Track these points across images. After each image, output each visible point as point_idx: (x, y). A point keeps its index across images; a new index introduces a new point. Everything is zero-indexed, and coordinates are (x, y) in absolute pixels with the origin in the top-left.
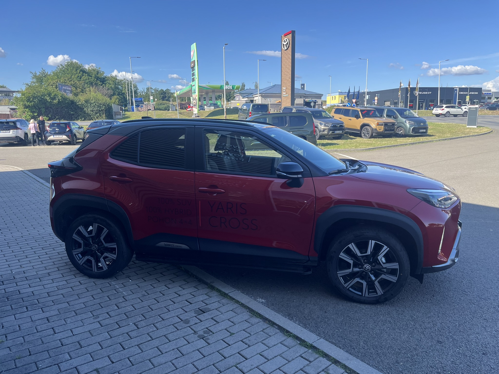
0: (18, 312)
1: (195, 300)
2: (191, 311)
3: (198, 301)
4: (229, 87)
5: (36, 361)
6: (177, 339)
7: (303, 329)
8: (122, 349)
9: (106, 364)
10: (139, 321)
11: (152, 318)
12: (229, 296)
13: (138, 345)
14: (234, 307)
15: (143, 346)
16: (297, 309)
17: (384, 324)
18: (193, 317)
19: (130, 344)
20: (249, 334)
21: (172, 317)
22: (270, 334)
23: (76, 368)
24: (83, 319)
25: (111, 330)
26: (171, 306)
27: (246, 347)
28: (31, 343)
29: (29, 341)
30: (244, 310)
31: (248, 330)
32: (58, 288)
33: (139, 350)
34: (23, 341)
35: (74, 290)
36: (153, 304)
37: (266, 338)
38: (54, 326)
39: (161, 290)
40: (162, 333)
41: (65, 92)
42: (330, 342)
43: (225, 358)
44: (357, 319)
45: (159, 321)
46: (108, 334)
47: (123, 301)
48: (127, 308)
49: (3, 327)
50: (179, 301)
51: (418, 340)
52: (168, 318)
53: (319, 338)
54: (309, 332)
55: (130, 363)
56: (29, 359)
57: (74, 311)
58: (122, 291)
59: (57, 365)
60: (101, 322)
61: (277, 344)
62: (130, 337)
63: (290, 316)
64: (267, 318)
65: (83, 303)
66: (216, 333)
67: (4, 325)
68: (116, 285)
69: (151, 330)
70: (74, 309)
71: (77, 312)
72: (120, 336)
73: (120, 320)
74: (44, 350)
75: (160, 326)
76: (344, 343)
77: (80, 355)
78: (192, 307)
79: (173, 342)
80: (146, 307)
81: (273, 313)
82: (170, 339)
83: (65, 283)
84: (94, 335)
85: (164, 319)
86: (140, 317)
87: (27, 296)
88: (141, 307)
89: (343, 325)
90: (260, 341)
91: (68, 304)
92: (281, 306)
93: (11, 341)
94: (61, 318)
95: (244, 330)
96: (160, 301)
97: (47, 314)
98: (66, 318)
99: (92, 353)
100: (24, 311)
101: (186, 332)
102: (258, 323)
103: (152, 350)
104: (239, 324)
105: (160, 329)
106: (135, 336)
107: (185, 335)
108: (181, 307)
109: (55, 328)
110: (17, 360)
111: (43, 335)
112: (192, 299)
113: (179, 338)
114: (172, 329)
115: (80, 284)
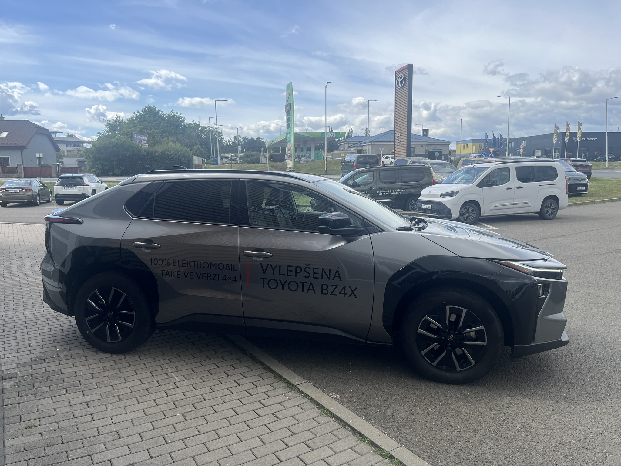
0: (56, 395)
1: (257, 391)
2: (250, 403)
3: (260, 393)
4: (332, 135)
5: (68, 450)
7: (381, 433)
8: (164, 442)
9: (144, 458)
10: (188, 412)
11: (203, 409)
12: (298, 388)
13: (182, 440)
14: (302, 402)
15: (188, 442)
16: (378, 408)
17: (486, 434)
18: (251, 411)
19: (173, 438)
20: (315, 435)
21: (227, 409)
22: (340, 437)
23: (110, 460)
24: (126, 405)
26: (227, 396)
27: (308, 451)
28: (65, 430)
29: (64, 427)
30: (313, 405)
31: (314, 430)
32: (105, 369)
33: (183, 444)
34: (57, 427)
35: (122, 372)
36: (207, 393)
37: (334, 441)
38: (93, 412)
39: (219, 377)
40: (212, 427)
42: (412, 452)
43: (281, 462)
44: (452, 426)
45: (210, 413)
46: (151, 425)
47: (174, 388)
48: (177, 396)
49: (37, 410)
50: (237, 392)
51: (527, 455)
52: (222, 410)
53: (399, 445)
54: (388, 437)
55: (171, 460)
56: (59, 448)
58: (175, 376)
59: (90, 456)
60: (145, 410)
61: (347, 449)
62: (176, 430)
63: (368, 417)
64: (339, 418)
65: (129, 387)
66: (275, 431)
67: (39, 408)
68: (168, 369)
69: (201, 423)
70: (118, 394)
71: (121, 397)
72: (165, 428)
73: (168, 409)
74: (78, 438)
75: (211, 419)
76: (430, 454)
77: (117, 446)
78: (252, 399)
79: (223, 438)
80: (199, 396)
81: (348, 411)
82: (221, 435)
83: (113, 363)
84: (135, 425)
85: (217, 411)
86: (190, 407)
87: (68, 376)
88: (192, 396)
89: (432, 431)
90: (327, 444)
91: (112, 388)
92: (358, 403)
93: (44, 426)
94: (103, 404)
95: (309, 430)
96: (216, 390)
97: (88, 398)
98: (107, 403)
99: (130, 445)
100: (63, 394)
101: (240, 428)
102: (327, 422)
103: (198, 446)
104: (304, 422)
105: (211, 422)
106: (181, 429)
107: (238, 432)
108: (239, 398)
109: (93, 414)
110: (48, 448)
111: (80, 422)
112: (253, 390)
113: (231, 434)
114: (225, 423)
115: (129, 366)
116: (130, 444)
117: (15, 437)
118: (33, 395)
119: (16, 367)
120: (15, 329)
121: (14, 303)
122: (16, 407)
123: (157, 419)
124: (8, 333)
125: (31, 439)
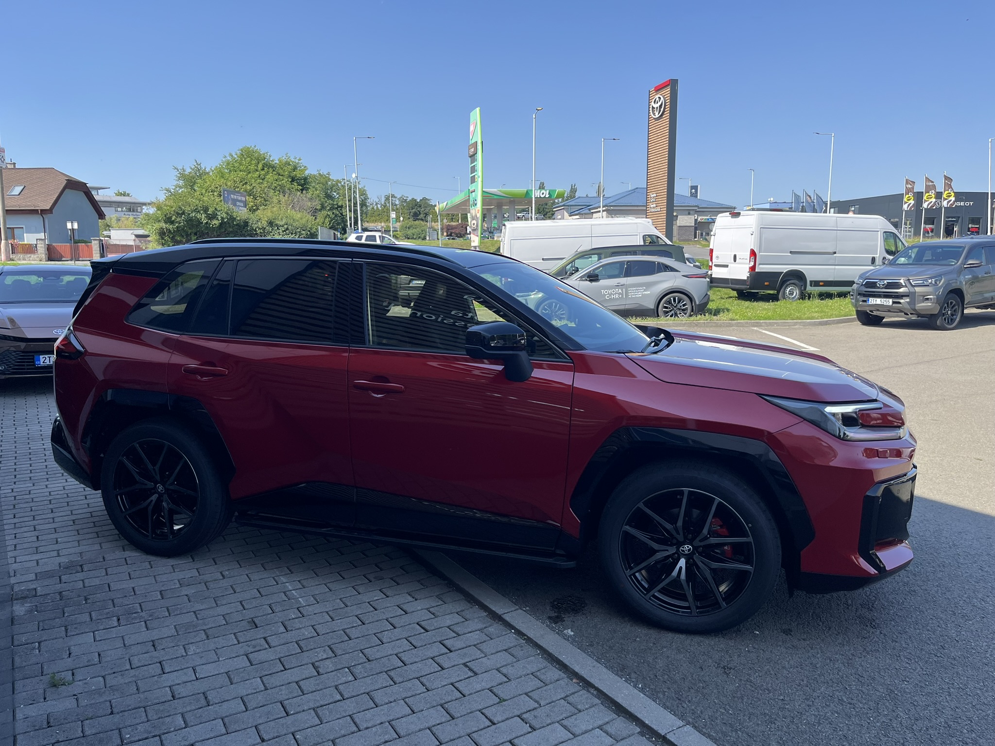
0: (102, 627)
1: (436, 624)
2: (425, 645)
3: (442, 627)
4: (543, 194)
5: (121, 726)
6: (391, 702)
7: (650, 702)
8: (283, 714)
9: (250, 742)
10: (322, 660)
11: (347, 655)
12: (504, 620)
13: (314, 709)
14: (513, 644)
15: (324, 712)
16: (641, 657)
17: (828, 704)
18: (428, 659)
19: (299, 706)
20: (536, 701)
21: (387, 656)
22: (579, 707)
24: (218, 647)
25: (269, 673)
26: (386, 632)
27: (526, 731)
28: (117, 690)
29: (114, 686)
30: (530, 650)
31: (534, 695)
32: (181, 583)
33: (316, 717)
34: (102, 685)
36: (353, 627)
37: (571, 714)
38: (163, 659)
39: (372, 600)
40: (364, 688)
41: (235, 205)
42: (703, 734)
44: (768, 690)
45: (359, 662)
46: (260, 682)
47: (297, 616)
48: (303, 631)
49: (70, 654)
50: (403, 625)
52: (379, 657)
53: (681, 723)
54: (662, 709)
56: (108, 722)
57: (204, 630)
58: (298, 596)
59: (158, 738)
60: (251, 656)
62: (302, 691)
63: (625, 672)
64: (577, 673)
65: (223, 616)
66: (469, 695)
67: (72, 652)
68: (287, 584)
69: (344, 679)
70: (205, 628)
71: (210, 632)
72: (284, 687)
73: (287, 654)
74: (139, 705)
75: (360, 672)
76: (735, 740)
77: (204, 720)
78: (428, 637)
79: (381, 707)
80: (339, 632)
81: (590, 662)
82: (378, 702)
83: (195, 573)
84: (235, 681)
85: (371, 659)
86: (324, 650)
87: (121, 596)
88: (328, 631)
89: (736, 699)
90: (558, 719)
91: (194, 616)
92: (607, 648)
93: (80, 683)
94: (179, 644)
95: (526, 694)
96: (367, 622)
97: (155, 635)
98: (187, 643)
99: (226, 719)
100: (112, 626)
101: (410, 688)
102: (557, 680)
103: (340, 721)
104: (517, 680)
105: (361, 678)
106: (311, 690)
107: (408, 696)
108: (407, 636)
109: (164, 662)
110: (87, 722)
111: (140, 675)
112: (429, 621)
113: (395, 701)
114: (384, 680)
115: (221, 578)
116: (226, 717)
117: (32, 702)
118: (63, 628)
119: (34, 578)
120: (32, 513)
121: (31, 468)
122: (34, 648)
123: (270, 672)
124: (21, 520)
125: (60, 705)
